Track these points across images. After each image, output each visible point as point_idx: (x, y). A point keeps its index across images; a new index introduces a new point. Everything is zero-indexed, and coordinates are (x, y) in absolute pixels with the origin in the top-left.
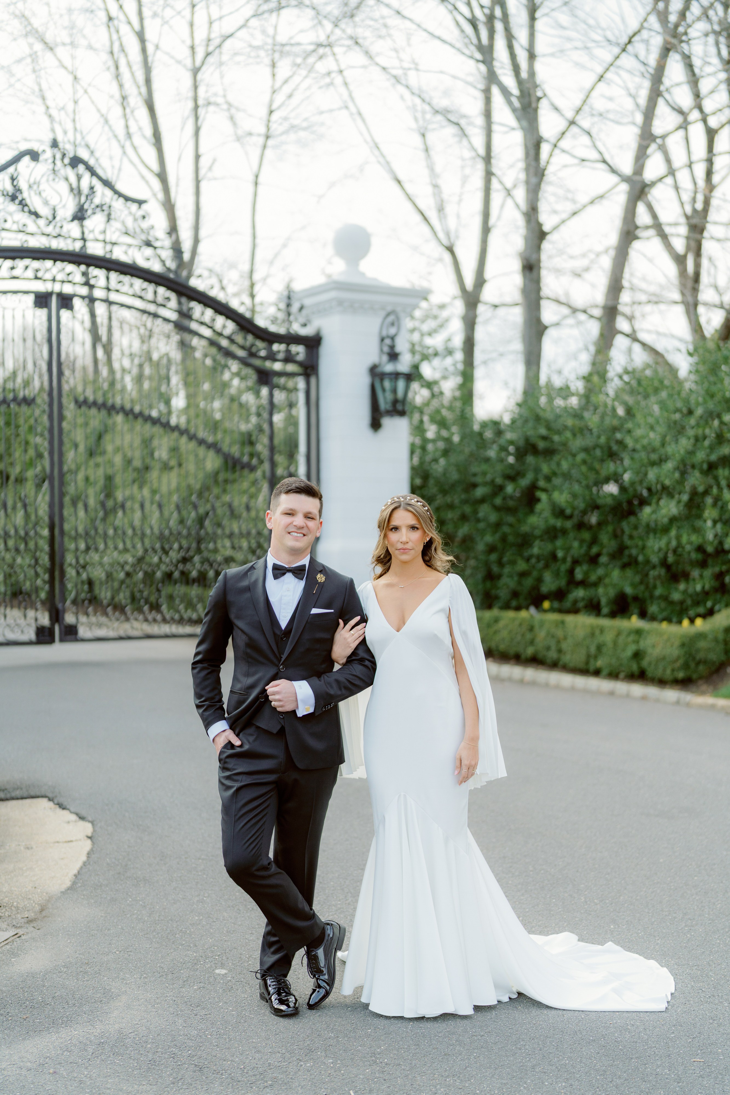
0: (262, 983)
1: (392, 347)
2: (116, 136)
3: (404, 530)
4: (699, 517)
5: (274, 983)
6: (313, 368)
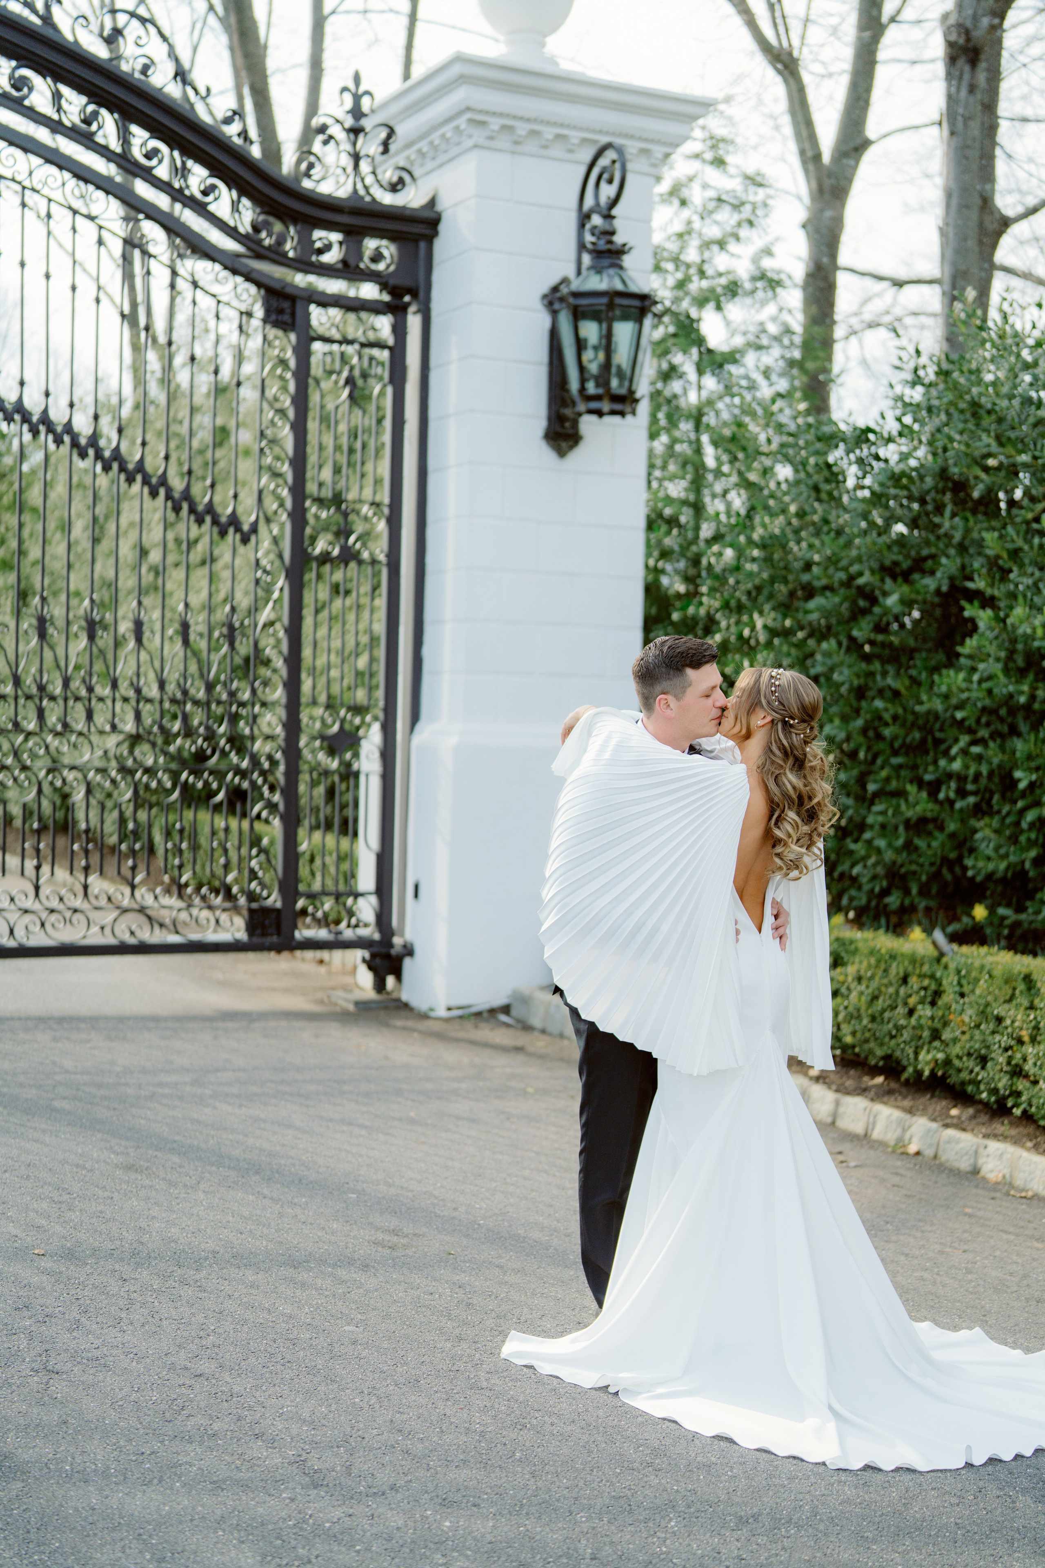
1: (607, 234)
6: (414, 293)
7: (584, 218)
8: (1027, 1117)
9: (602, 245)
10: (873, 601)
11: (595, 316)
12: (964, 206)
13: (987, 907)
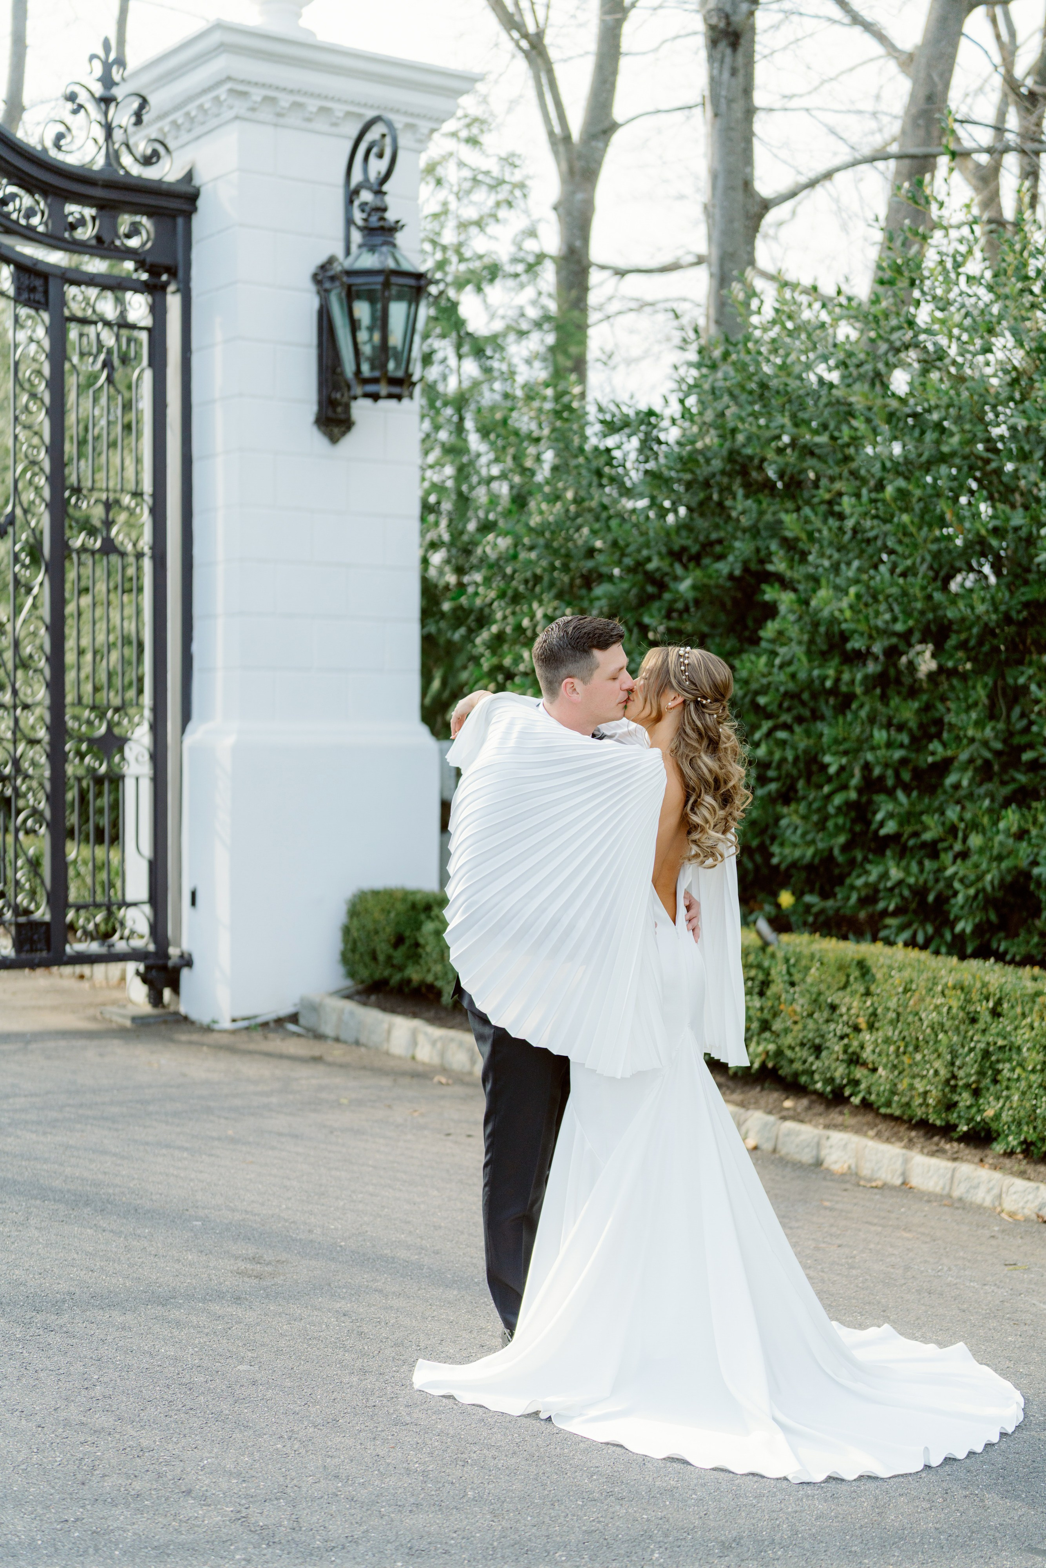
1: (377, 211)
6: (173, 272)
7: (352, 195)
8: (866, 1105)
9: (374, 220)
10: (662, 586)
11: (370, 297)
12: (729, 188)
13: (793, 893)
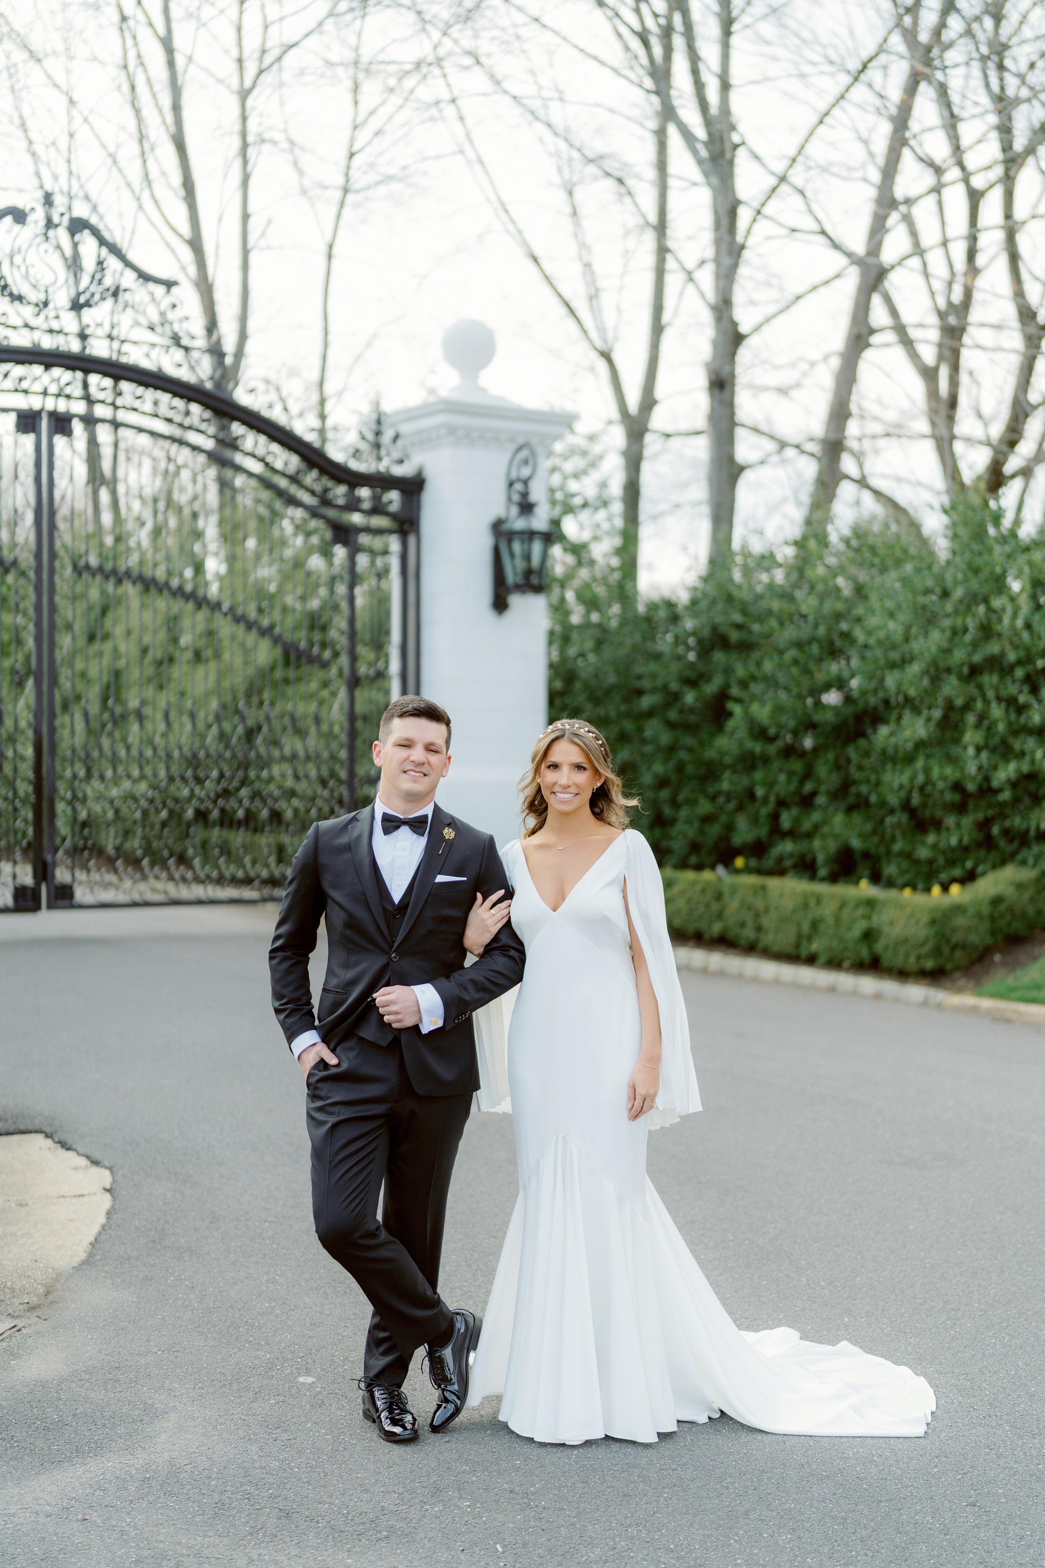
0: (367, 1395)
1: (525, 495)
2: (129, 185)
3: (565, 769)
4: (957, 741)
5: (384, 1396)
6: (411, 523)
7: (511, 484)
8: (764, 949)
9: (522, 500)
11: (522, 541)
13: (744, 859)
